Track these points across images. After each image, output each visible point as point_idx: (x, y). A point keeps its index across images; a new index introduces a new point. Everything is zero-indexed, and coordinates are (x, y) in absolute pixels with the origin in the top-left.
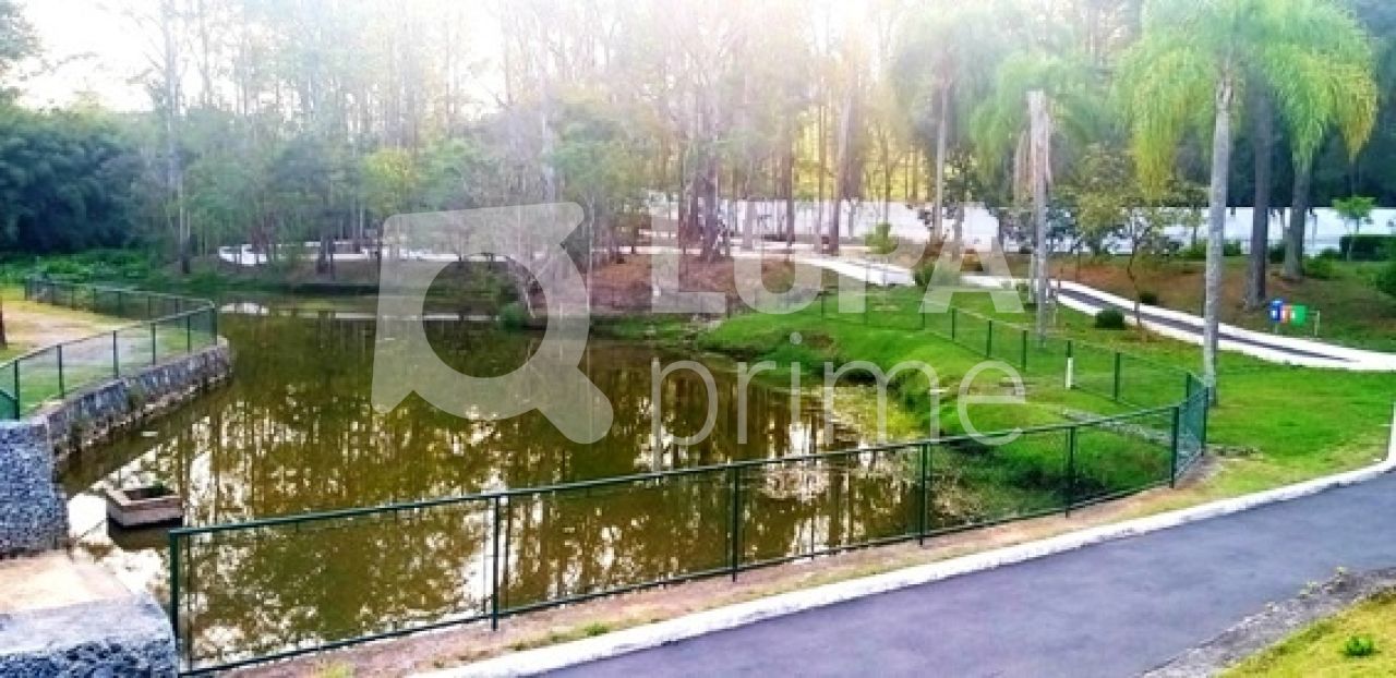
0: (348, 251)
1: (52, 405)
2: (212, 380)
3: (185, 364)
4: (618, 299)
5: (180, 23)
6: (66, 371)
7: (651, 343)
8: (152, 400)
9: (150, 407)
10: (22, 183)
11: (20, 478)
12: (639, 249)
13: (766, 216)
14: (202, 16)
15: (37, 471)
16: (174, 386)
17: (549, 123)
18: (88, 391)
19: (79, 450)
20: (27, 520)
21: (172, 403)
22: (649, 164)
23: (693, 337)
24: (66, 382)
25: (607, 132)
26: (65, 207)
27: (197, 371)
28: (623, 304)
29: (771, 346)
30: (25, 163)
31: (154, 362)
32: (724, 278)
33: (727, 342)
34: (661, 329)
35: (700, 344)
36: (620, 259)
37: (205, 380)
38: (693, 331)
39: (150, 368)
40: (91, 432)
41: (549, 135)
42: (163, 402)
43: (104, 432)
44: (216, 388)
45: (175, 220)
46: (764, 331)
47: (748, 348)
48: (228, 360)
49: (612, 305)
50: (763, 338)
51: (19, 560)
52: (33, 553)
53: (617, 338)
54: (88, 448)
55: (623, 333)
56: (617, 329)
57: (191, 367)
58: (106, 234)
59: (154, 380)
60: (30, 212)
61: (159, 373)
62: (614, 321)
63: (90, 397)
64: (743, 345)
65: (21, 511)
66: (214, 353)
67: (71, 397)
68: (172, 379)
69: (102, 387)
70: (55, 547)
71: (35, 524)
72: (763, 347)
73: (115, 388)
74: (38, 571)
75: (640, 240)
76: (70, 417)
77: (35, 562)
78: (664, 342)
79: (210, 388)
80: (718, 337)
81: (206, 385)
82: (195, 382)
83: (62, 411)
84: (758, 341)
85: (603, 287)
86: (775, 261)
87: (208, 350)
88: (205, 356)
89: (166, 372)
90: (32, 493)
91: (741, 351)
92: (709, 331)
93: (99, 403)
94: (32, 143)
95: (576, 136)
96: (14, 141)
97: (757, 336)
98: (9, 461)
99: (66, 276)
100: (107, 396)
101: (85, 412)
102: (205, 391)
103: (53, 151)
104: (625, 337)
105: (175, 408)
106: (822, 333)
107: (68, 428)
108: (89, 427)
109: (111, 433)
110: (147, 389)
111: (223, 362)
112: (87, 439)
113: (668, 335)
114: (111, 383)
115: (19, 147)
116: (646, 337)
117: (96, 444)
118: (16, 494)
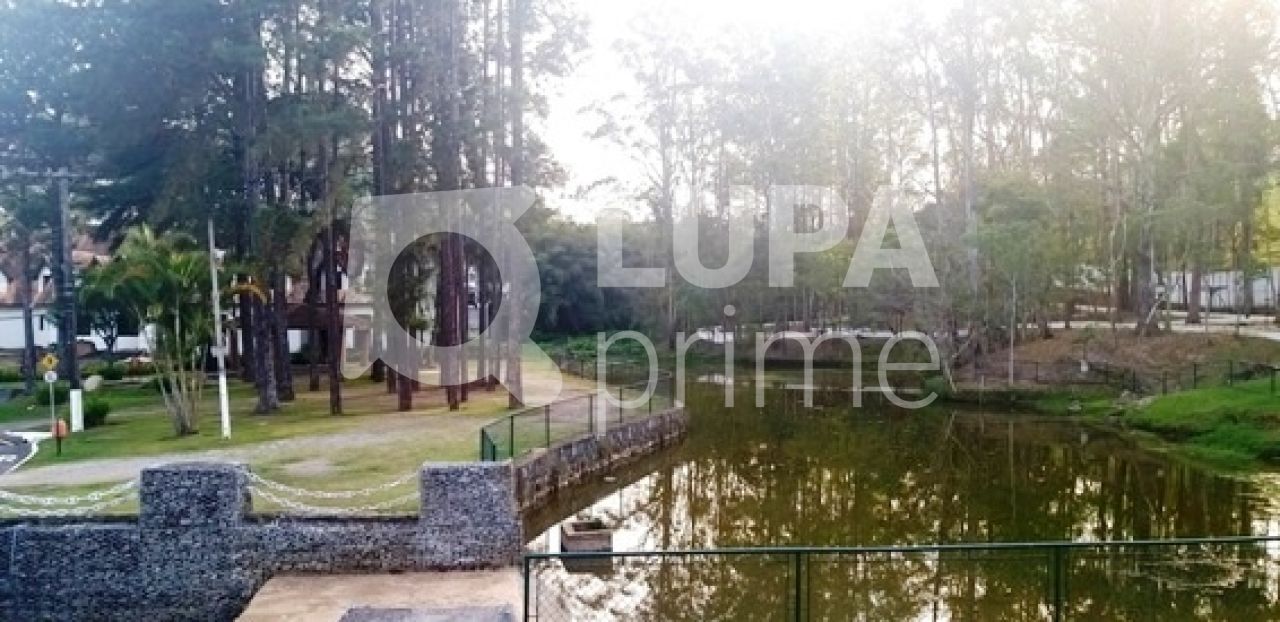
0: (800, 330)
1: (539, 452)
2: (667, 437)
3: (645, 423)
4: (1042, 374)
5: (674, 150)
6: (552, 426)
7: (1075, 419)
8: (617, 451)
9: (615, 457)
10: (562, 281)
11: (490, 507)
12: (1073, 324)
13: (1219, 288)
14: (692, 141)
15: (502, 502)
16: (635, 441)
17: (973, 208)
18: (567, 441)
19: (556, 489)
20: (494, 541)
21: (633, 454)
22: (1089, 239)
23: (1120, 413)
24: (552, 434)
25: (1032, 212)
26: (590, 298)
27: (655, 429)
28: (1048, 378)
29: (1209, 427)
30: (565, 266)
31: (621, 422)
32: (1161, 353)
33: (1158, 421)
34: (1086, 404)
35: (1128, 422)
36: (1048, 334)
37: (661, 437)
38: (1121, 408)
39: (618, 425)
40: (567, 474)
41: (972, 217)
42: (626, 453)
43: (577, 475)
44: (670, 444)
45: (665, 307)
46: (1202, 410)
47: (1182, 427)
48: (681, 421)
49: (1036, 380)
50: (1199, 417)
51: (486, 572)
52: (496, 568)
53: (1040, 413)
54: (564, 487)
55: (1046, 407)
56: (1040, 404)
57: (651, 425)
58: (617, 318)
59: (620, 435)
60: (567, 303)
61: (624, 430)
62: (1039, 395)
63: (569, 447)
64: (1175, 424)
65: (490, 533)
66: (670, 415)
67: (554, 446)
68: (633, 434)
69: (578, 438)
70: (512, 564)
71: (499, 544)
72: (1198, 425)
73: (588, 440)
74: (495, 582)
75: (1075, 316)
76: (551, 462)
77: (496, 575)
78: (1089, 418)
79: (666, 444)
80: (1147, 416)
81: (662, 441)
82: (653, 438)
83: (545, 457)
84: (1193, 421)
85: (1026, 362)
86: (1224, 335)
87: (665, 412)
88: (661, 417)
89: (630, 429)
90: (498, 520)
91: (1174, 430)
92: (1138, 408)
93: (574, 451)
94: (569, 249)
95: (1000, 217)
96: (557, 249)
97: (1192, 416)
98: (483, 492)
99: (588, 352)
100: (582, 446)
101: (564, 459)
102: (661, 447)
103: (583, 255)
104: (1049, 413)
105: (636, 459)
106: (1272, 413)
107: (549, 472)
108: (565, 471)
109: (583, 476)
110: (613, 441)
111: (676, 422)
112: (563, 480)
113: (1094, 411)
114: (586, 436)
115: (560, 254)
116: (1070, 413)
117: (571, 484)
118: (487, 519)
